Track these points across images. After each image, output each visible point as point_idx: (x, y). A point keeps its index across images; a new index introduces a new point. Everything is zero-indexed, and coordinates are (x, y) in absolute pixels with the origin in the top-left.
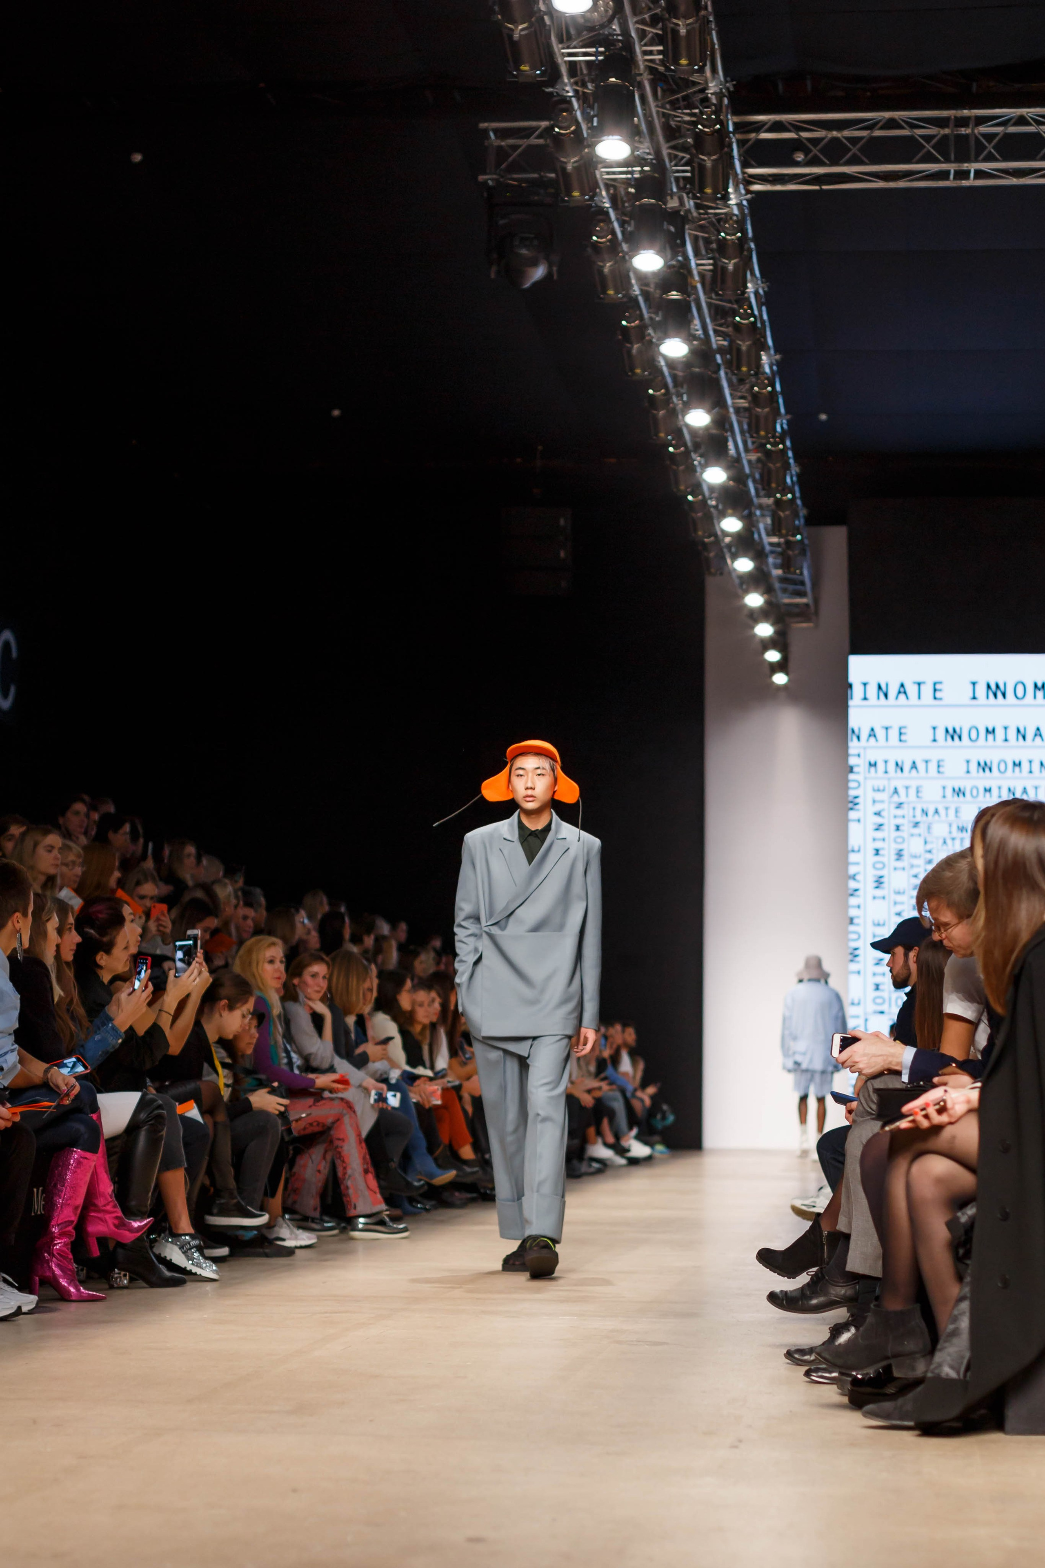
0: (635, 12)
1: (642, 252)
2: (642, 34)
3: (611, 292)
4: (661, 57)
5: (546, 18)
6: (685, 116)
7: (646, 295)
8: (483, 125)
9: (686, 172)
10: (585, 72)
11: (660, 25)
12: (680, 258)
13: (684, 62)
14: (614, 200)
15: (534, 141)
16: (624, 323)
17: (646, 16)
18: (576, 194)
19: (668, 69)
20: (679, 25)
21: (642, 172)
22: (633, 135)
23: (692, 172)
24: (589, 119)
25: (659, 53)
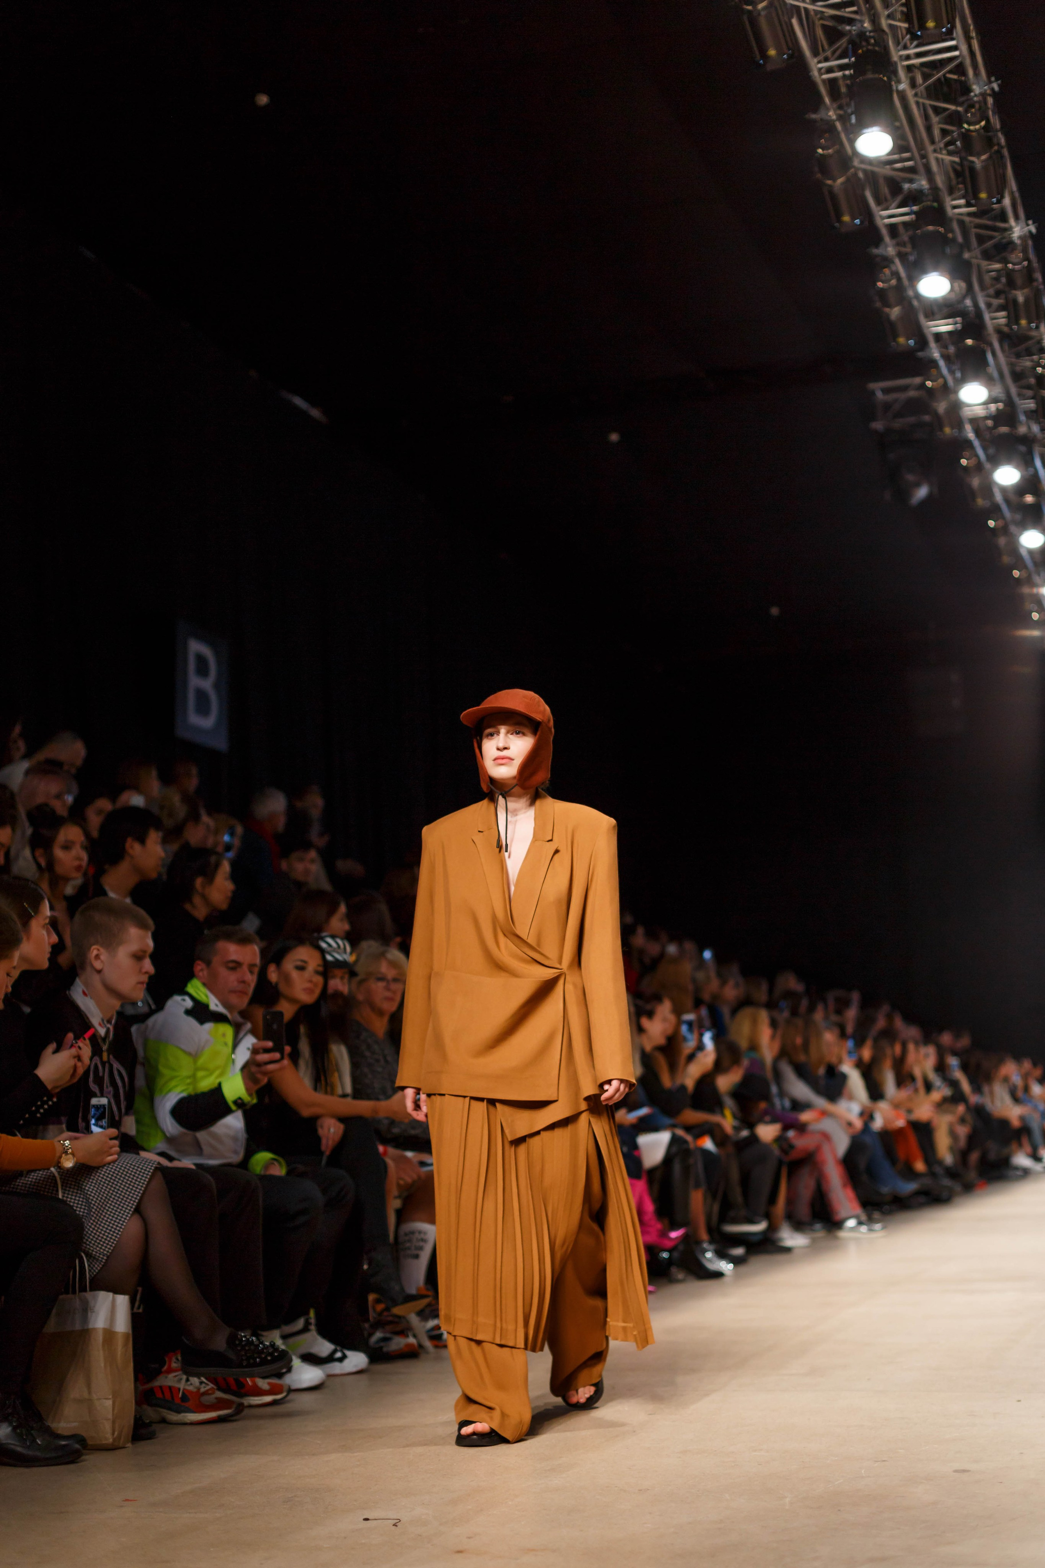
0: (983, 288)
1: (1000, 467)
2: (989, 305)
3: (980, 502)
4: (1003, 321)
5: (915, 303)
6: (1027, 363)
7: (1007, 501)
8: (872, 386)
9: (1031, 405)
10: (947, 336)
11: (1003, 296)
12: (1031, 470)
13: (1023, 322)
14: (978, 432)
15: (912, 393)
16: (991, 523)
17: (991, 291)
18: (947, 430)
19: (1011, 329)
20: (1016, 295)
21: (997, 409)
22: (989, 381)
23: (1037, 403)
24: (952, 372)
25: (1003, 318)
